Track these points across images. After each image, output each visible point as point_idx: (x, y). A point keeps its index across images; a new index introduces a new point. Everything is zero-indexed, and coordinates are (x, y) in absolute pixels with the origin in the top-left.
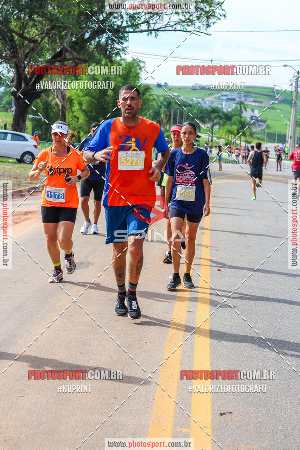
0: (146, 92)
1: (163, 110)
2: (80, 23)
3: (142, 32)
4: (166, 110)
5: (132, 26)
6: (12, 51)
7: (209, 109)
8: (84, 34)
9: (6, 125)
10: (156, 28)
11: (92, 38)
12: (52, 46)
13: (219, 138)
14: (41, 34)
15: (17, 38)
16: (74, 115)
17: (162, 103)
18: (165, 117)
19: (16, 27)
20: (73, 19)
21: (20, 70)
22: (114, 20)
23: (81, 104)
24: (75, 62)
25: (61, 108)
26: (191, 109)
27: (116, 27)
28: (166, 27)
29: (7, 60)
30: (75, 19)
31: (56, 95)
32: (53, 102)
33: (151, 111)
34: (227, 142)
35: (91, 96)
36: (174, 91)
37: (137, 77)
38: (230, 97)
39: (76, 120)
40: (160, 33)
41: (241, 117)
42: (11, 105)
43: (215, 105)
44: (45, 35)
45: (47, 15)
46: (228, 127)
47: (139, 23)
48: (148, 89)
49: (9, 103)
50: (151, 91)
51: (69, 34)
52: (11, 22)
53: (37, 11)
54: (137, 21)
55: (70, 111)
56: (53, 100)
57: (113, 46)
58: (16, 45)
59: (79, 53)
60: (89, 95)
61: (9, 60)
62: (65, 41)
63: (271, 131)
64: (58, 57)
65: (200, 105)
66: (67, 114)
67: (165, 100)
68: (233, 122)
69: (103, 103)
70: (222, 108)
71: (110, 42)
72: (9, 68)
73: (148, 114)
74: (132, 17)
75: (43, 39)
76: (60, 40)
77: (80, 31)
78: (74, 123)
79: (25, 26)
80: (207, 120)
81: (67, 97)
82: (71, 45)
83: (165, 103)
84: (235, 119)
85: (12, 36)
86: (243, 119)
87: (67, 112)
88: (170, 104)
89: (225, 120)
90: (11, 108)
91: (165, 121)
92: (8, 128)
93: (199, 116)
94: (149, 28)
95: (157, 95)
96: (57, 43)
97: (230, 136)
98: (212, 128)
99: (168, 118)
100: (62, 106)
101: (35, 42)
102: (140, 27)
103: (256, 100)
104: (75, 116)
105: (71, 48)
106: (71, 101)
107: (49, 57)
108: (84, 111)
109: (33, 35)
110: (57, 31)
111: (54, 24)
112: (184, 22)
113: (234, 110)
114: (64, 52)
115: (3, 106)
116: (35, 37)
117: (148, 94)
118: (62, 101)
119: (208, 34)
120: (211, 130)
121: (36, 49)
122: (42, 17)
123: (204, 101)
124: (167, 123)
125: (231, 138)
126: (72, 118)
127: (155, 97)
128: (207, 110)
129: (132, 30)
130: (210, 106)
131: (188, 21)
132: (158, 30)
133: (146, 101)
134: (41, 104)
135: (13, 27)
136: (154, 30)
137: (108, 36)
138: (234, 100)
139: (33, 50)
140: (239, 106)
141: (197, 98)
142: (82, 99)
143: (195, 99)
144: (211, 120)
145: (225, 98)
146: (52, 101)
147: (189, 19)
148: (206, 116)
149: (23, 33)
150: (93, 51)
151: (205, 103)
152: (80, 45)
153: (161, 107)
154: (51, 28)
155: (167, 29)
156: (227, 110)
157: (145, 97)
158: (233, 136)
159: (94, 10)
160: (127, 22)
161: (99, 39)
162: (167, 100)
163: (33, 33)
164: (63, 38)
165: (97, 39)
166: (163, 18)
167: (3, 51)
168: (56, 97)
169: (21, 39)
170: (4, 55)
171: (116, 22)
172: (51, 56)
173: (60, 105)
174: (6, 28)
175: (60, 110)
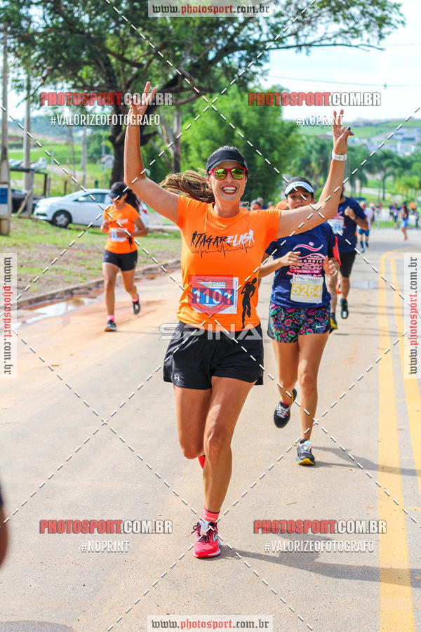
0: (291, 132)
1: (314, 156)
2: (202, 37)
3: (288, 47)
4: (318, 155)
5: (275, 39)
6: (108, 78)
7: (380, 153)
8: (208, 54)
9: (96, 183)
10: (308, 42)
11: (219, 57)
12: (163, 72)
13: (394, 194)
14: (149, 54)
15: (113, 60)
16: (191, 164)
17: (312, 147)
18: (317, 165)
19: (112, 45)
20: (193, 33)
22: (250, 32)
23: (199, 151)
25: (172, 155)
26: (353, 153)
27: (252, 42)
28: (322, 40)
30: (195, 33)
31: (165, 138)
33: (298, 158)
34: (405, 199)
35: (214, 139)
38: (407, 136)
40: (312, 49)
43: (386, 148)
44: (152, 56)
45: (155, 27)
46: (406, 178)
47: (285, 35)
48: (293, 127)
49: (98, 152)
50: (298, 130)
51: (188, 53)
52: (105, 39)
53: (142, 21)
54: (281, 32)
55: (185, 160)
56: (161, 145)
57: (248, 69)
58: (113, 71)
59: (201, 80)
62: (182, 64)
64: (172, 85)
65: (365, 148)
66: (181, 165)
67: (317, 143)
68: (413, 170)
70: (396, 152)
71: (243, 64)
73: (293, 162)
74: (275, 29)
75: (150, 61)
76: (174, 63)
77: (203, 48)
79: (125, 44)
80: (376, 169)
81: (181, 142)
82: (191, 69)
83: (317, 147)
84: (415, 166)
85: (108, 59)
87: (181, 162)
88: (323, 147)
89: (401, 169)
90: (100, 157)
91: (317, 171)
92: (99, 185)
94: (297, 42)
95: (305, 135)
96: (169, 67)
97: (410, 190)
98: (384, 179)
99: (321, 166)
100: (175, 154)
101: (139, 65)
102: (284, 40)
105: (190, 72)
106: (186, 146)
107: (158, 86)
109: (136, 56)
110: (169, 50)
111: (165, 40)
112: (347, 32)
113: (413, 155)
114: (179, 80)
115: (90, 155)
116: (138, 59)
117: (293, 134)
118: (174, 146)
119: (381, 49)
120: (382, 183)
121: (141, 75)
122: (150, 30)
123: (370, 142)
124: (320, 174)
125: (411, 193)
127: (304, 138)
128: (376, 155)
129: (275, 46)
130: (379, 150)
131: (352, 30)
132: (310, 45)
133: (293, 144)
135: (108, 46)
136: (305, 45)
137: (241, 55)
138: (412, 139)
139: (137, 76)
140: (420, 148)
141: (360, 138)
142: (202, 143)
143: (357, 140)
144: (382, 168)
145: (400, 137)
146: (159, 147)
147: (353, 28)
148: (376, 163)
149: (123, 54)
150: (220, 77)
151: (372, 145)
152: (202, 69)
153: (311, 152)
154: (161, 45)
155: (323, 42)
156: (404, 155)
157: (290, 139)
158: (413, 190)
160: (267, 34)
161: (229, 58)
162: (320, 142)
163: (135, 53)
164: (178, 60)
165: (226, 59)
166: (317, 28)
167: (95, 79)
168: (165, 141)
169: (119, 62)
170: (96, 85)
171: (252, 35)
172: (161, 85)
173: (172, 151)
174: (99, 47)
175: (171, 160)
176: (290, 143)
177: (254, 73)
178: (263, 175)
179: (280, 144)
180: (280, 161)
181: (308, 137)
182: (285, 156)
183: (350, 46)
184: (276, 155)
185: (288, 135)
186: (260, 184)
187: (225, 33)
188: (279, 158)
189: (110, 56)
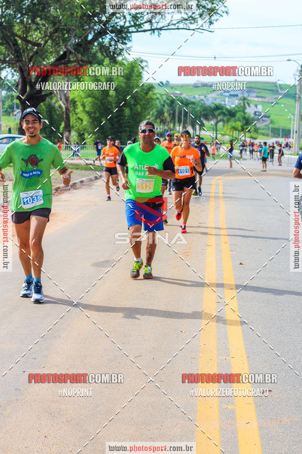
0: (149, 91)
1: (166, 108)
2: (83, 25)
3: (145, 31)
4: (169, 108)
5: (135, 25)
6: (16, 55)
7: (213, 106)
8: (88, 36)
9: (10, 130)
10: (158, 27)
11: (95, 38)
12: (55, 49)
13: (223, 135)
14: (45, 37)
15: (20, 41)
16: (78, 116)
17: (165, 101)
18: (168, 115)
19: (19, 31)
20: (76, 21)
21: (25, 73)
22: (117, 20)
23: (84, 106)
24: (79, 63)
25: (64, 110)
26: (194, 106)
27: (119, 28)
28: (169, 25)
29: (11, 64)
30: (78, 21)
31: (59, 97)
32: (57, 105)
33: (154, 110)
34: (232, 138)
35: (94, 97)
36: (175, 89)
37: (140, 75)
38: (232, 93)
39: (80, 122)
40: (162, 32)
41: (245, 113)
42: (13, 108)
43: (217, 102)
44: (48, 38)
45: (49, 17)
46: (232, 123)
47: (142, 22)
48: (151, 88)
49: (11, 107)
50: (154, 90)
51: (73, 36)
52: (14, 26)
53: (40, 13)
54: (139, 20)
55: (73, 112)
56: (56, 102)
57: (116, 47)
58: (19, 49)
59: (83, 55)
60: (92, 96)
61: (13, 64)
62: (69, 43)
63: (276, 126)
64: (62, 59)
65: (203, 102)
66: (71, 116)
67: (168, 99)
68: (237, 118)
69: (107, 104)
70: (225, 105)
71: (113, 43)
72: (13, 72)
73: (151, 113)
74: (135, 17)
75: (46, 42)
76: (63, 43)
77: (83, 32)
78: (78, 125)
79: (28, 30)
80: (211, 117)
81: (70, 99)
82: (75, 47)
83: (168, 102)
84: (238, 115)
85: (16, 40)
86: (246, 115)
87: (71, 114)
88: (172, 102)
89: (229, 117)
90: (13, 112)
91: (168, 120)
92: (12, 132)
93: (202, 113)
94: (151, 27)
95: (160, 94)
96: (60, 46)
97: (235, 132)
98: (216, 124)
99: (171, 115)
100: (66, 108)
101: (39, 45)
102: (142, 26)
103: (258, 95)
104: (79, 118)
105: (74, 49)
106: (74, 102)
107: (52, 60)
108: (87, 112)
109: (36, 38)
110: (59, 34)
111: (57, 26)
112: (187, 20)
113: (237, 106)
114: (67, 55)
115: (5, 110)
116: (38, 40)
117: (150, 93)
118: (65, 103)
119: (210, 31)
120: (215, 127)
121: (40, 52)
122: (45, 20)
123: (206, 98)
124: (171, 121)
125: (235, 134)
126: (76, 120)
127: (158, 96)
128: (210, 107)
129: (136, 30)
130: (212, 103)
131: (191, 18)
132: (161, 29)
133: (150, 100)
134: (44, 107)
135: (16, 31)
136: (157, 29)
137: (111, 37)
138: (237, 96)
139: (37, 52)
140: (242, 102)
141: (199, 95)
142: (85, 100)
143: (197, 96)
144: (215, 117)
145: (227, 94)
146: (55, 104)
147: (191, 17)
148: (210, 113)
149: (27, 37)
150: (97, 52)
151: (208, 100)
152: (84, 46)
153: (164, 106)
154: (53, 30)
155: (169, 27)
156: (230, 106)
157: (148, 97)
158: (237, 132)
159: (97, 11)
160: (130, 22)
161: (102, 39)
162: (170, 98)
163: (36, 36)
164: (66, 40)
165: (100, 40)
166: (165, 17)
167: (7, 55)
168: (59, 99)
169: (24, 42)
170: (7, 59)
171: (118, 22)
172: (55, 59)
173: (64, 107)
174: (9, 32)
175: (63, 112)
176: (148, 99)
177: (122, 50)
178: (129, 122)
179: (142, 100)
180: (142, 112)
181: (162, 95)
182: (145, 109)
183: (189, 29)
184: (139, 107)
185: (147, 94)
186: (127, 129)
187: (100, 22)
188: (141, 110)
189: (17, 38)
